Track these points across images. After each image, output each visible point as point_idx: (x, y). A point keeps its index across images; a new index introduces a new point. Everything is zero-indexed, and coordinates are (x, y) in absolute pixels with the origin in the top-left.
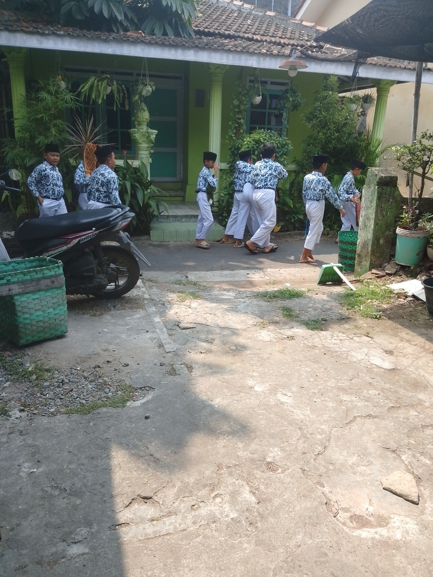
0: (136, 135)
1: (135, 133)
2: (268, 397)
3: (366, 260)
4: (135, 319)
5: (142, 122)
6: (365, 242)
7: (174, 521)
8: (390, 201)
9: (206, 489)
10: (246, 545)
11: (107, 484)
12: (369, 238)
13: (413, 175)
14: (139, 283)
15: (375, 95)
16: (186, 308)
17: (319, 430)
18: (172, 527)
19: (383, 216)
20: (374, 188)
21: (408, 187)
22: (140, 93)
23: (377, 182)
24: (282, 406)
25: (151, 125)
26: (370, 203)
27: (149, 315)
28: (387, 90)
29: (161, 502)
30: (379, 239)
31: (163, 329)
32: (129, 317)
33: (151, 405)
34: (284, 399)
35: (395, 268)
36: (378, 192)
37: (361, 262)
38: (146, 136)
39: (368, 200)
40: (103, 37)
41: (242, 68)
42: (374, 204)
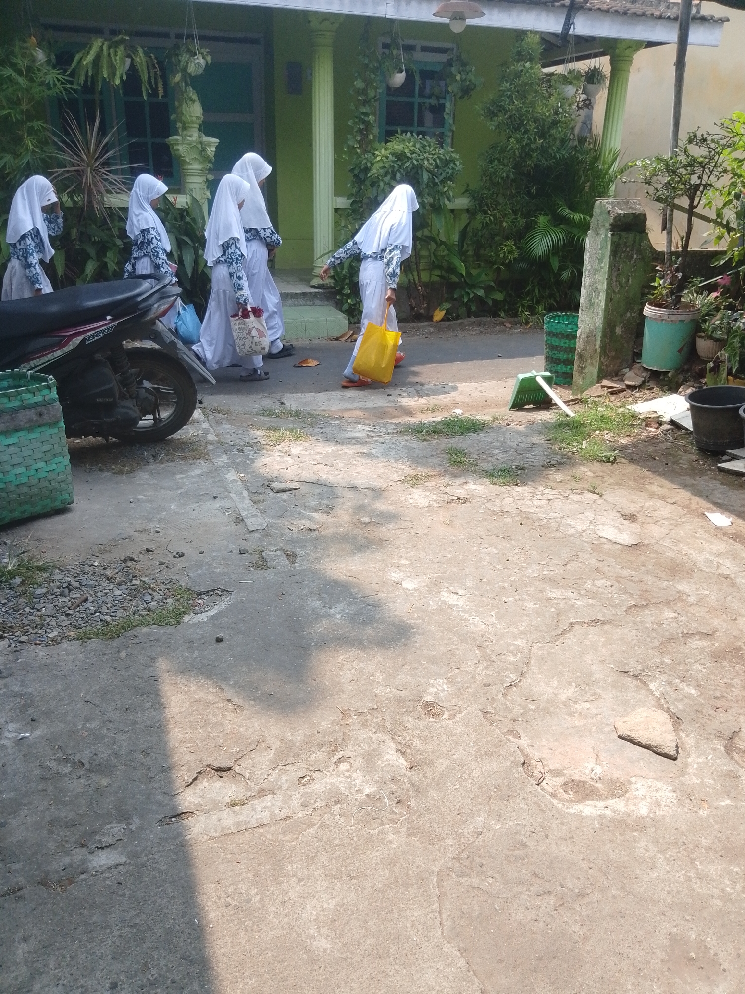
0: (180, 148)
1: (178, 144)
2: (425, 598)
3: (591, 364)
4: (192, 477)
5: (189, 123)
6: (591, 332)
7: (269, 804)
8: (632, 257)
9: (324, 749)
10: (391, 837)
11: (154, 750)
12: (597, 325)
13: (672, 211)
14: (197, 414)
15: (607, 69)
16: (282, 457)
17: (512, 648)
18: (267, 813)
19: (622, 286)
20: (606, 236)
21: (665, 232)
22: (185, 70)
23: (611, 225)
24: (449, 611)
25: (206, 128)
26: (599, 264)
27: (216, 469)
28: (628, 59)
29: (247, 775)
30: (615, 326)
31: (242, 493)
32: (181, 473)
33: (225, 619)
34: (452, 600)
35: (642, 377)
36: (613, 243)
37: (584, 368)
38: (198, 148)
39: (595, 256)
41: (368, 20)
42: (605, 265)
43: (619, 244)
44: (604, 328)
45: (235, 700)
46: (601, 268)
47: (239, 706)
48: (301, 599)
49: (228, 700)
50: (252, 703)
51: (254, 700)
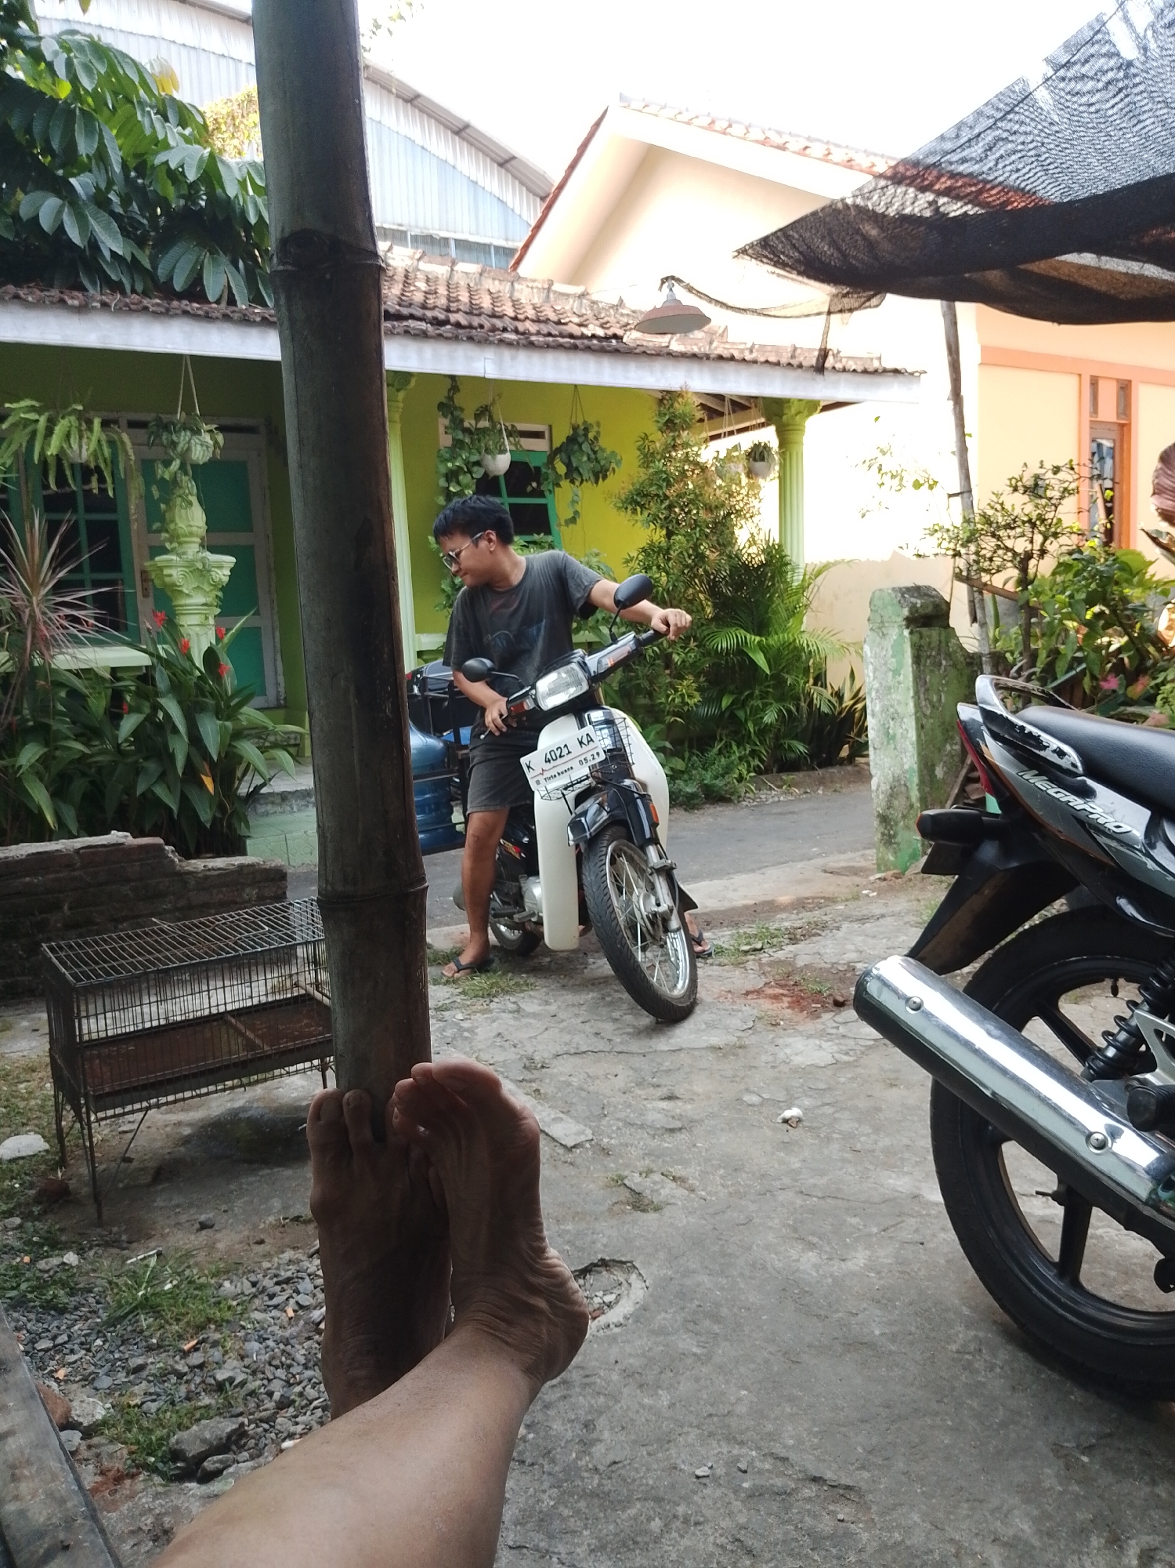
0: (173, 572)
1: (170, 567)
3: (907, 827)
5: (186, 536)
6: (897, 779)
8: (941, 664)
12: (906, 767)
19: (933, 707)
20: (901, 635)
23: (906, 619)
25: (213, 542)
26: (894, 677)
28: (798, 428)
30: (933, 766)
36: (913, 645)
37: (894, 836)
38: (202, 572)
39: (884, 668)
40: (70, 302)
41: (454, 382)
42: (906, 677)
43: (920, 646)
44: (920, 771)
45: (829, 1475)
46: (899, 683)
47: (848, 1488)
48: (776, 1254)
49: (815, 1480)
50: (866, 1475)
51: (863, 1467)
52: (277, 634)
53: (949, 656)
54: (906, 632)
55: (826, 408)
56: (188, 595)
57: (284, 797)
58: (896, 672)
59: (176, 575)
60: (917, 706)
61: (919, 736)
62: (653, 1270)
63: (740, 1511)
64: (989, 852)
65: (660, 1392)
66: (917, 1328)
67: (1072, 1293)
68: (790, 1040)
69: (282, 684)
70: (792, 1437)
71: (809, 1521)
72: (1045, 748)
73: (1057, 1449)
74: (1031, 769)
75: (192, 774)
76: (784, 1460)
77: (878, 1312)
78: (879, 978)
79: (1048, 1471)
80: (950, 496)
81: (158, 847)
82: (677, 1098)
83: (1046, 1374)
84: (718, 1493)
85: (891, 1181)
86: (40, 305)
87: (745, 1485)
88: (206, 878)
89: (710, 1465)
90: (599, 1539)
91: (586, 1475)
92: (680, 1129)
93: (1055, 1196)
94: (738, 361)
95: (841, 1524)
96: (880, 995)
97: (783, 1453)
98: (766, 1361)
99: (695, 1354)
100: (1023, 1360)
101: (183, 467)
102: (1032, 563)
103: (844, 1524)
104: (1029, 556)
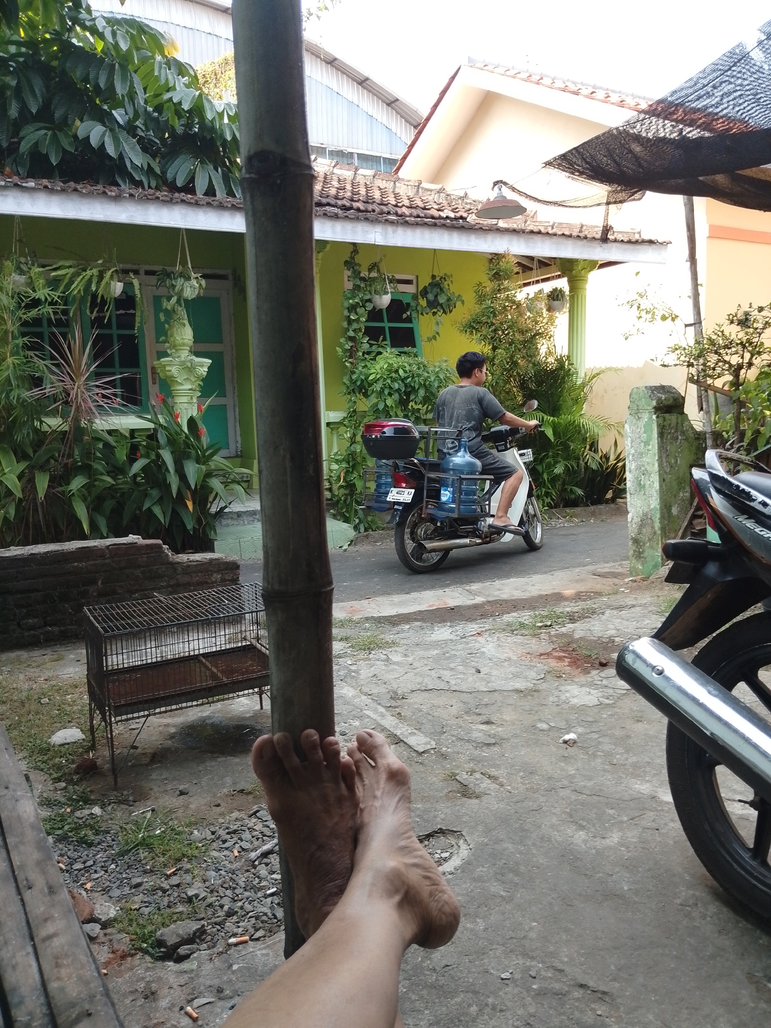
0: (171, 369)
1: (169, 365)
3: (651, 547)
5: (180, 345)
6: (645, 515)
8: (678, 438)
12: (652, 507)
16: (386, 665)
20: (650, 418)
21: (702, 413)
22: (180, 294)
23: (654, 408)
28: (583, 278)
30: (670, 506)
31: (377, 709)
36: (659, 425)
37: (643, 552)
38: (190, 369)
39: (638, 440)
40: (109, 193)
41: (355, 247)
42: (653, 447)
43: (664, 426)
44: (661, 509)
45: (591, 984)
46: (648, 450)
47: (604, 993)
48: (558, 831)
49: (582, 986)
50: (617, 985)
51: (614, 980)
52: (237, 409)
53: (683, 433)
54: (654, 417)
55: (603, 265)
56: (181, 384)
57: (239, 515)
58: (647, 443)
59: (174, 370)
60: (660, 466)
61: (661, 486)
62: (474, 838)
63: (530, 1004)
64: (712, 569)
65: (478, 920)
66: (653, 886)
67: (762, 870)
68: (569, 688)
69: (240, 442)
70: (566, 956)
71: (577, 1014)
72: (754, 500)
73: (750, 976)
74: (743, 514)
75: (181, 498)
76: (561, 971)
77: (627, 875)
78: (634, 652)
79: (744, 992)
80: (686, 326)
81: (159, 546)
82: (493, 723)
83: (743, 924)
84: (516, 991)
85: (637, 786)
86: (90, 195)
87: (535, 987)
88: (189, 566)
89: (511, 971)
90: (436, 1017)
91: (427, 973)
92: (494, 744)
93: (752, 804)
94: (543, 234)
95: (599, 1018)
96: (634, 662)
97: (560, 966)
98: (550, 904)
99: (502, 896)
100: (726, 913)
101: (178, 301)
102: (743, 371)
103: (601, 1018)
104: (740, 367)
